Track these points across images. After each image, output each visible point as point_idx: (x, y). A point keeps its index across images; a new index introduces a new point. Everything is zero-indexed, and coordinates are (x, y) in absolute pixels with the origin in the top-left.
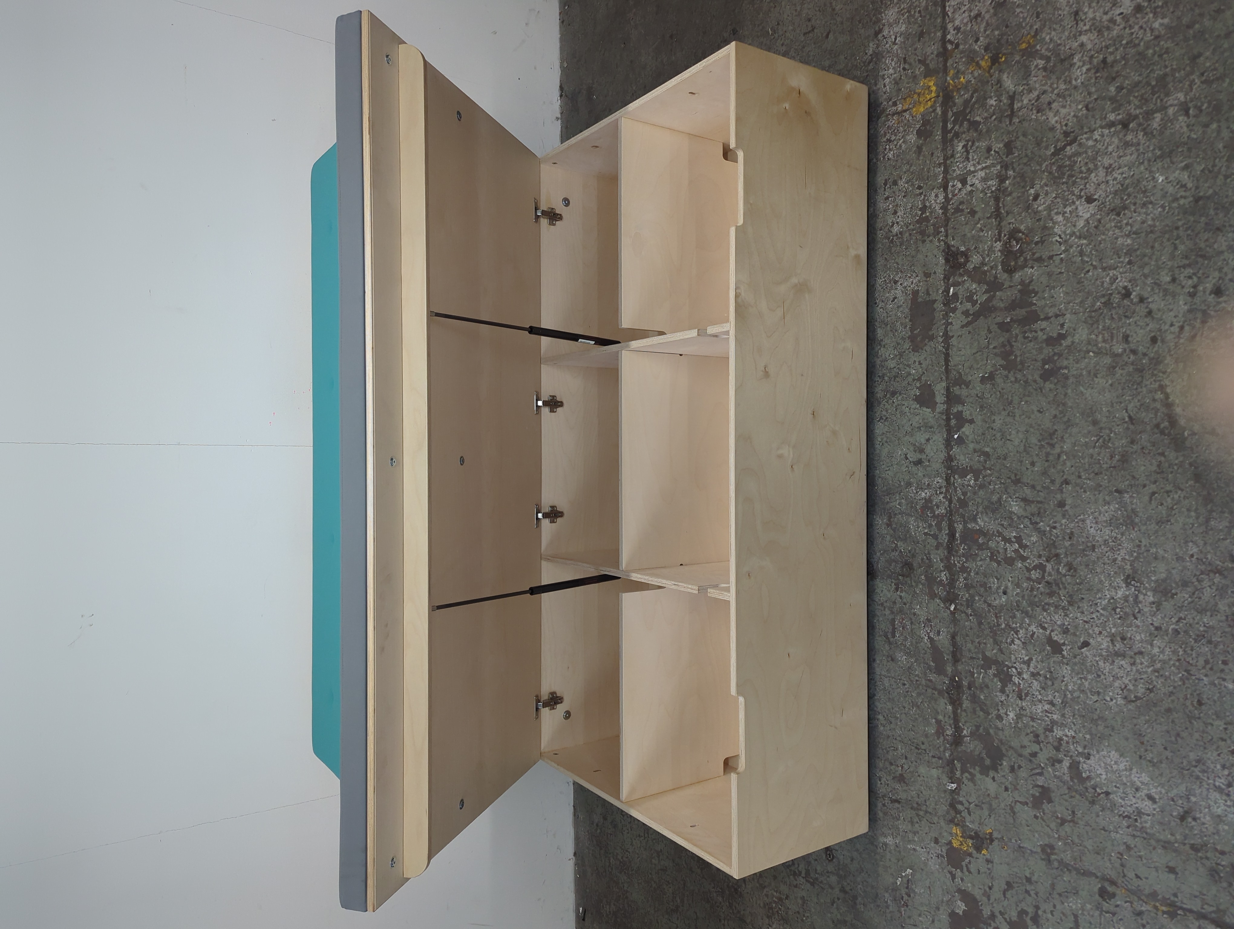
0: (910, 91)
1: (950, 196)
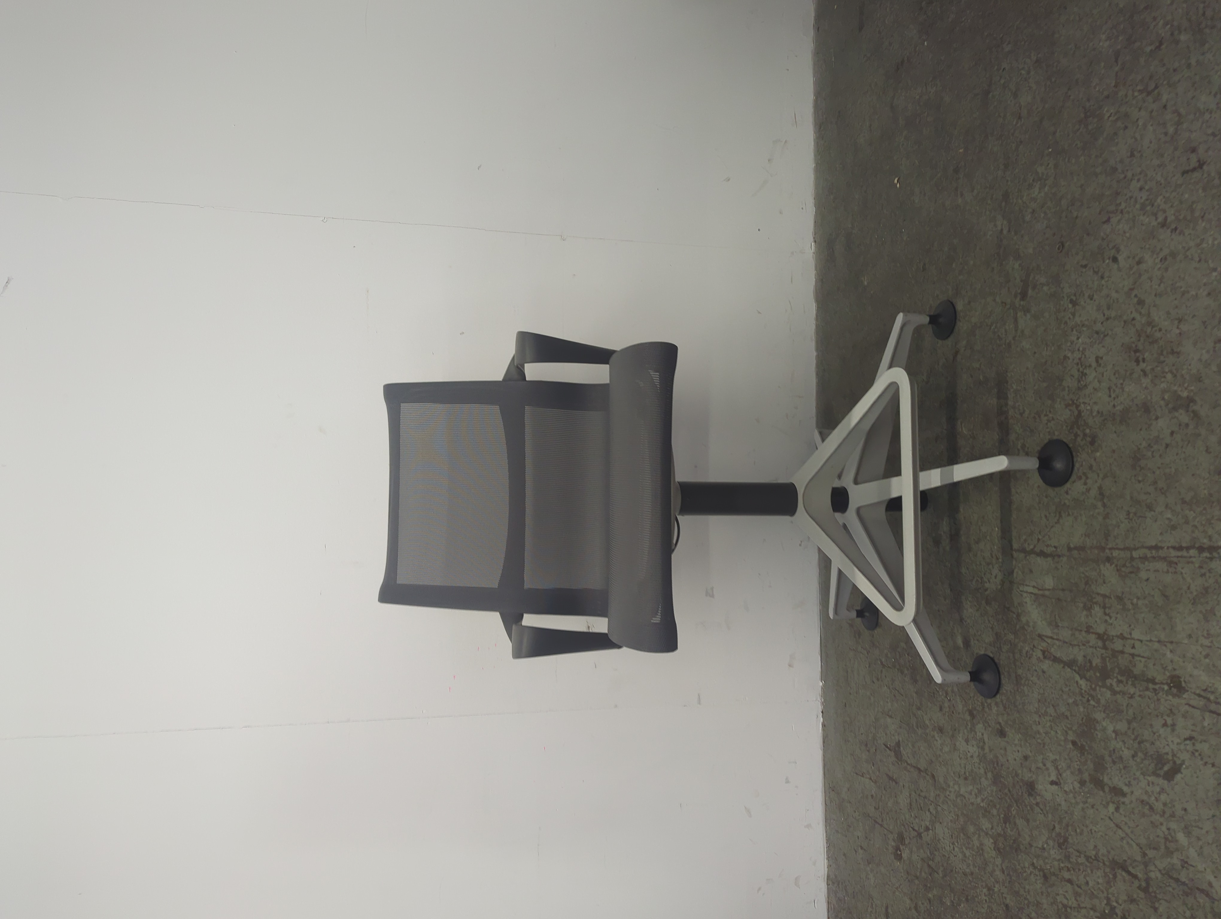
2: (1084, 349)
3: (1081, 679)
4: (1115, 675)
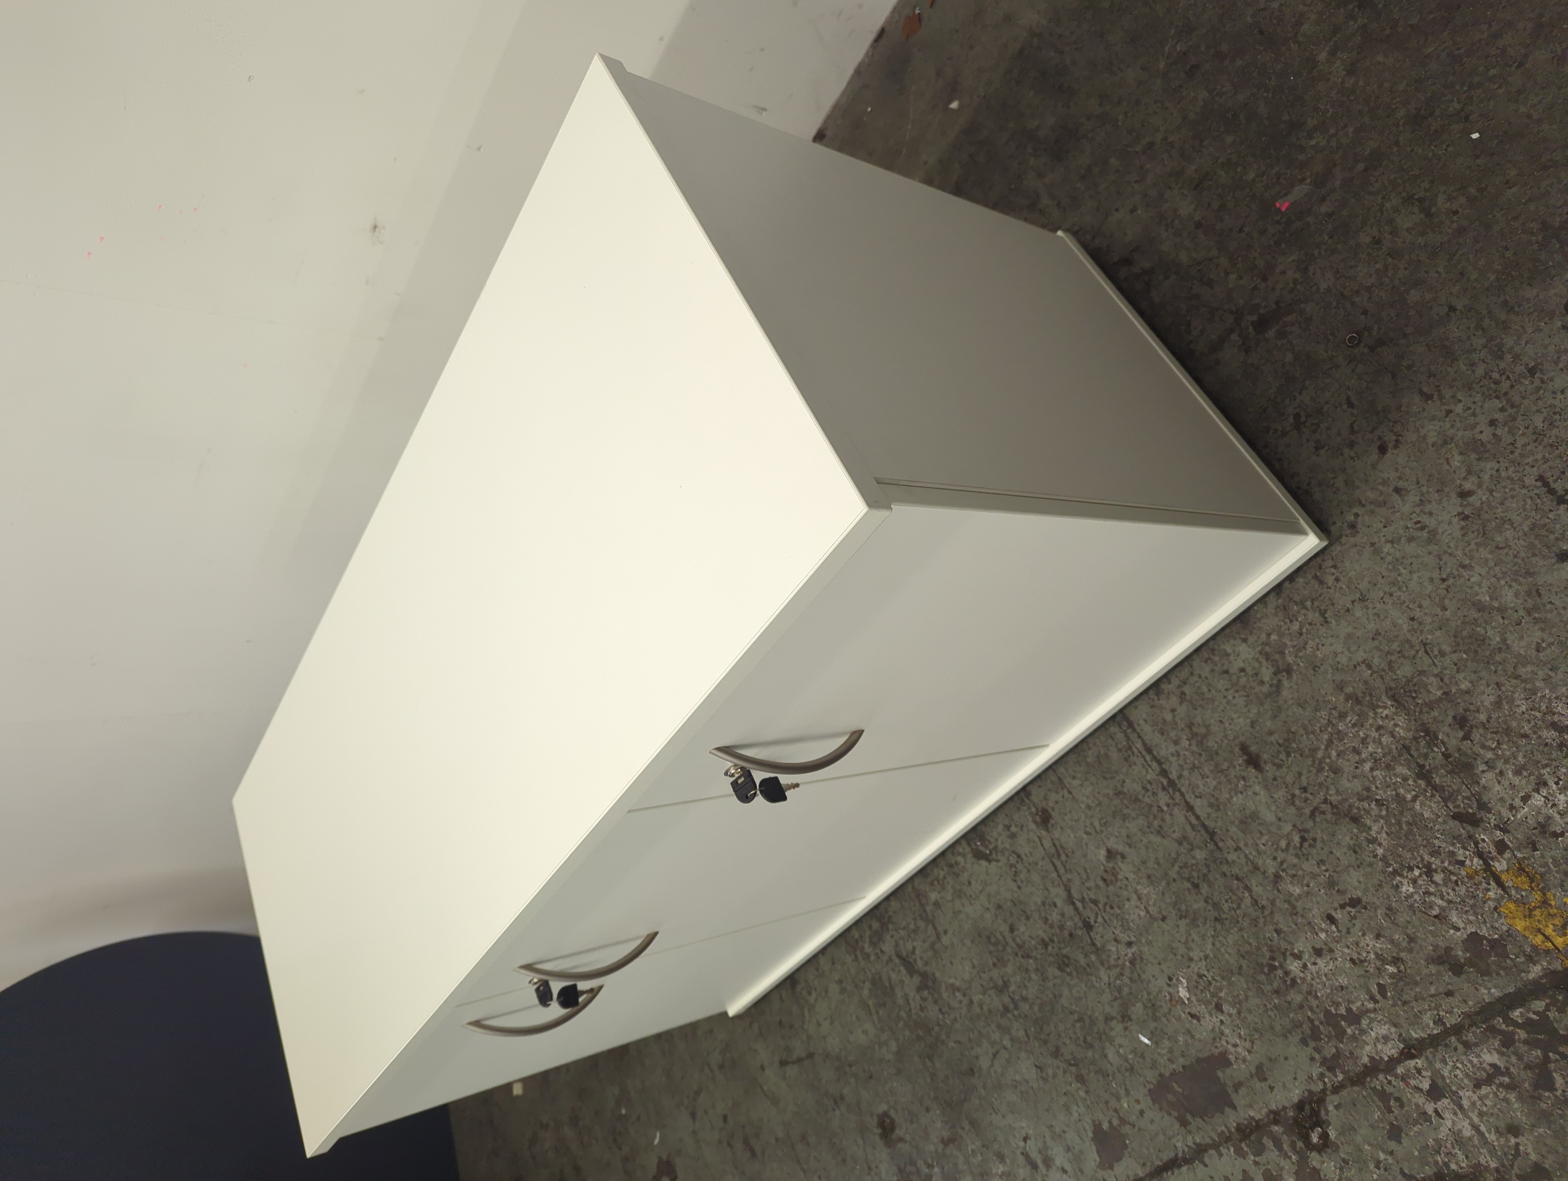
0: (1542, 875)
1: (1400, 1070)
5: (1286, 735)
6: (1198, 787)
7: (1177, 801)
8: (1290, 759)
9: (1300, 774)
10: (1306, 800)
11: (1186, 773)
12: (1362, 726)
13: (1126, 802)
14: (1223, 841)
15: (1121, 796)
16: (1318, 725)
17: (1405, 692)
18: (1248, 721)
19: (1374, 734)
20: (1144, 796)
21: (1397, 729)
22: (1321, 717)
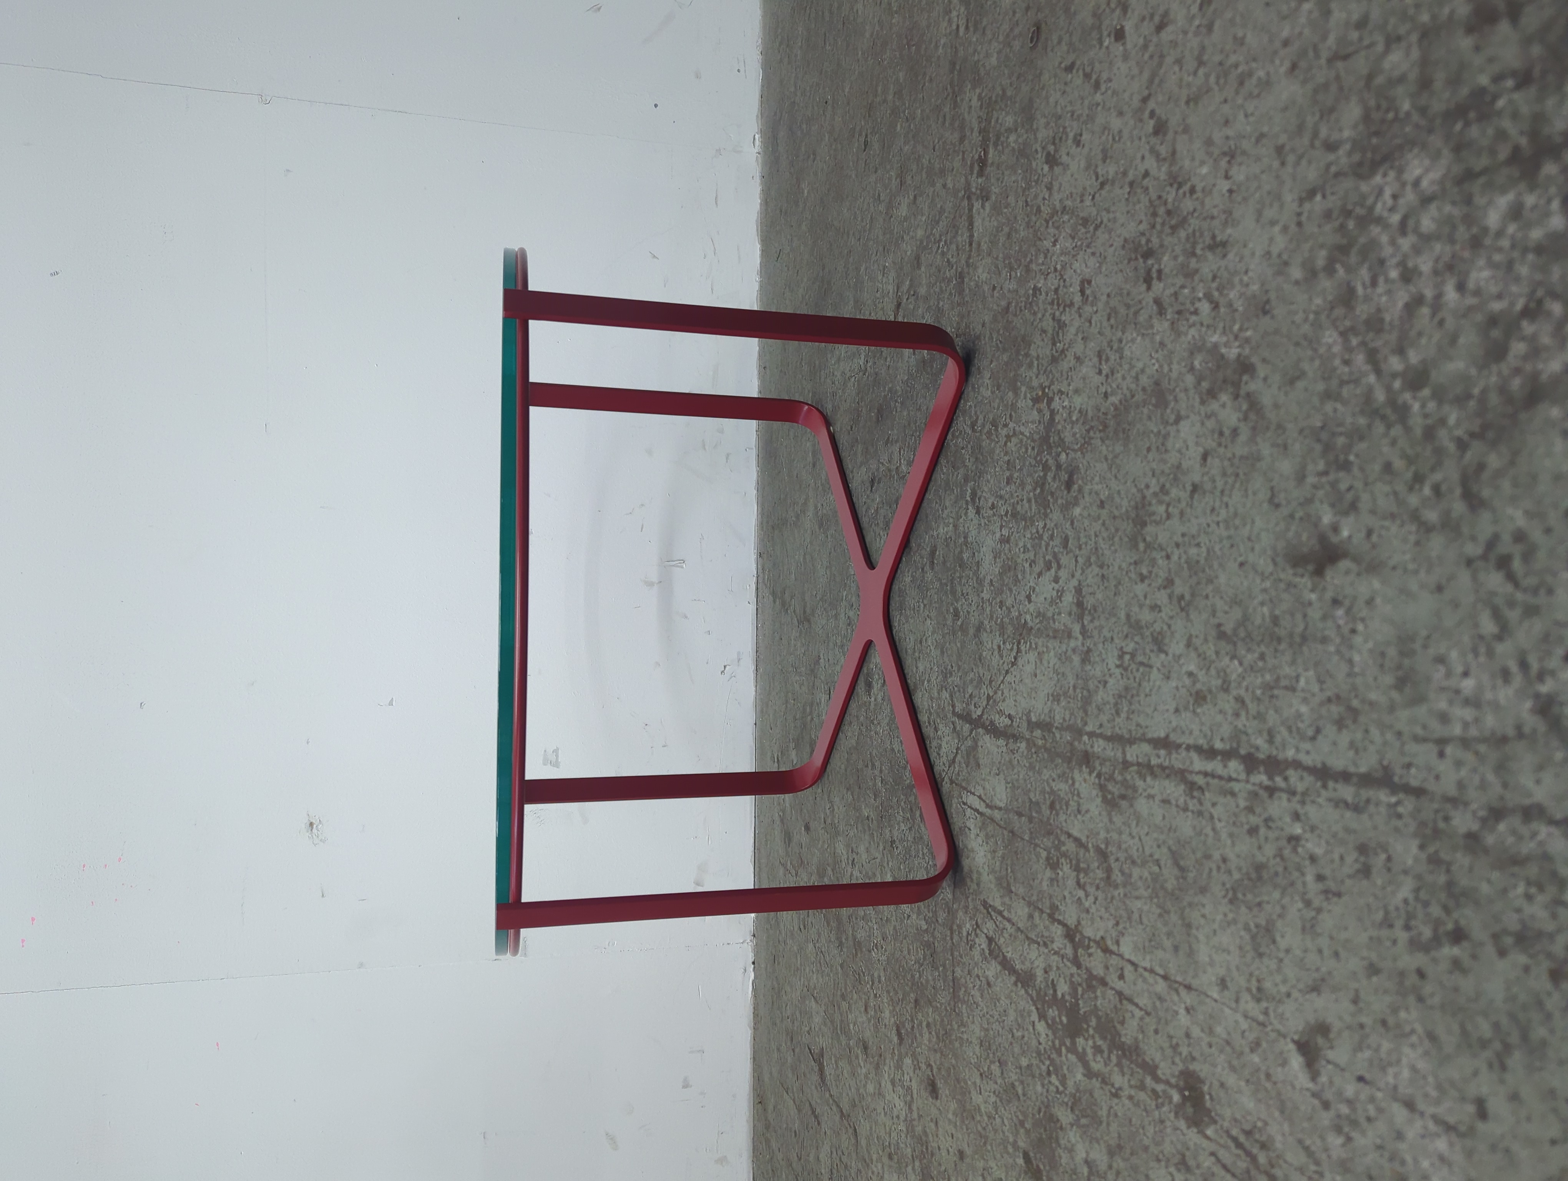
2: (1064, 267)
3: (1040, 1021)
4: (1091, 1032)
5: (1318, 448)
6: (1299, 716)
7: (1300, 787)
8: (1356, 470)
9: (1388, 467)
10: (1437, 489)
11: (1272, 718)
12: (1382, 262)
13: (1249, 897)
14: (1409, 766)
15: (1240, 896)
16: (1337, 362)
17: (1377, 134)
18: (1265, 505)
19: (1406, 243)
20: (1260, 848)
21: (1425, 183)
22: (1330, 347)
